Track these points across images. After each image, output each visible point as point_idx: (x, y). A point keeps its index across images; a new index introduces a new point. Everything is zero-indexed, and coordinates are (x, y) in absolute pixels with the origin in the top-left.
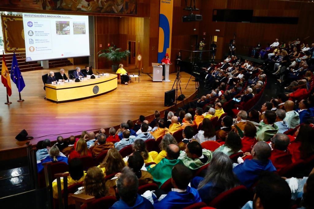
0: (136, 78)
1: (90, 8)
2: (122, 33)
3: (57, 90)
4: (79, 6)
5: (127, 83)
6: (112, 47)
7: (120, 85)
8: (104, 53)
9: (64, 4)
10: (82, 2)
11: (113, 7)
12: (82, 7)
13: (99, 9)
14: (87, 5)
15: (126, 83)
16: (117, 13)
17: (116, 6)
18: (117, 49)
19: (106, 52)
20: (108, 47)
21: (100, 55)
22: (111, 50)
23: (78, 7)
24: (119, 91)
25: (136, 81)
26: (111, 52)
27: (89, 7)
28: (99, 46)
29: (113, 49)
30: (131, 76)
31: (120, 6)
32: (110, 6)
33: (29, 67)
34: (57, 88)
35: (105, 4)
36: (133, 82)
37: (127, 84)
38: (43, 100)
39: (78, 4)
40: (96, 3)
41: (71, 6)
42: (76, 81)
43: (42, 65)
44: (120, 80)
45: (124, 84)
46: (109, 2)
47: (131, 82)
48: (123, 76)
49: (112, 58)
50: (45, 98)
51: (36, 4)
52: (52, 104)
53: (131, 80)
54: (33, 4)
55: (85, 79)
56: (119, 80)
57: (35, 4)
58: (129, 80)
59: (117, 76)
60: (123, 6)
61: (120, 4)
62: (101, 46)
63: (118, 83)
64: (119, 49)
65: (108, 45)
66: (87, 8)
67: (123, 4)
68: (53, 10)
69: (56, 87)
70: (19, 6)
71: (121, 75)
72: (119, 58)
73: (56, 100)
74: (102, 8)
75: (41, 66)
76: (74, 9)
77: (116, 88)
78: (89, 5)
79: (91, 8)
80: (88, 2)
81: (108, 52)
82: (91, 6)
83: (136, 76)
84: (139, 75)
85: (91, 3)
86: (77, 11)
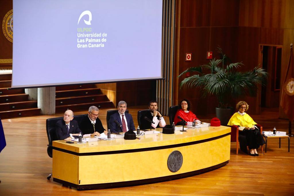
0: (280, 138)
2: (247, 24)
3: (80, 157)
5: (257, 153)
6: (218, 61)
7: (238, 157)
8: (196, 76)
15: (254, 151)
18: (231, 65)
19: (202, 72)
20: (208, 61)
21: (186, 80)
22: (216, 69)
24: (234, 170)
25: (282, 149)
26: (215, 72)
28: (183, 57)
29: (220, 66)
30: (268, 134)
33: (10, 107)
34: (81, 152)
36: (272, 151)
37: (257, 155)
38: (45, 182)
42: (127, 137)
43: (39, 106)
44: (237, 145)
45: (248, 153)
47: (266, 150)
48: (247, 131)
49: (216, 86)
50: (49, 178)
52: (67, 192)
53: (269, 144)
55: (148, 134)
56: (235, 144)
58: (262, 145)
59: (230, 131)
62: (189, 57)
63: (233, 151)
64: (235, 64)
65: (207, 54)
69: (78, 149)
71: (241, 128)
72: (236, 88)
73: (76, 183)
75: (37, 107)
77: (227, 162)
81: (208, 71)
83: (282, 134)
84: (289, 133)
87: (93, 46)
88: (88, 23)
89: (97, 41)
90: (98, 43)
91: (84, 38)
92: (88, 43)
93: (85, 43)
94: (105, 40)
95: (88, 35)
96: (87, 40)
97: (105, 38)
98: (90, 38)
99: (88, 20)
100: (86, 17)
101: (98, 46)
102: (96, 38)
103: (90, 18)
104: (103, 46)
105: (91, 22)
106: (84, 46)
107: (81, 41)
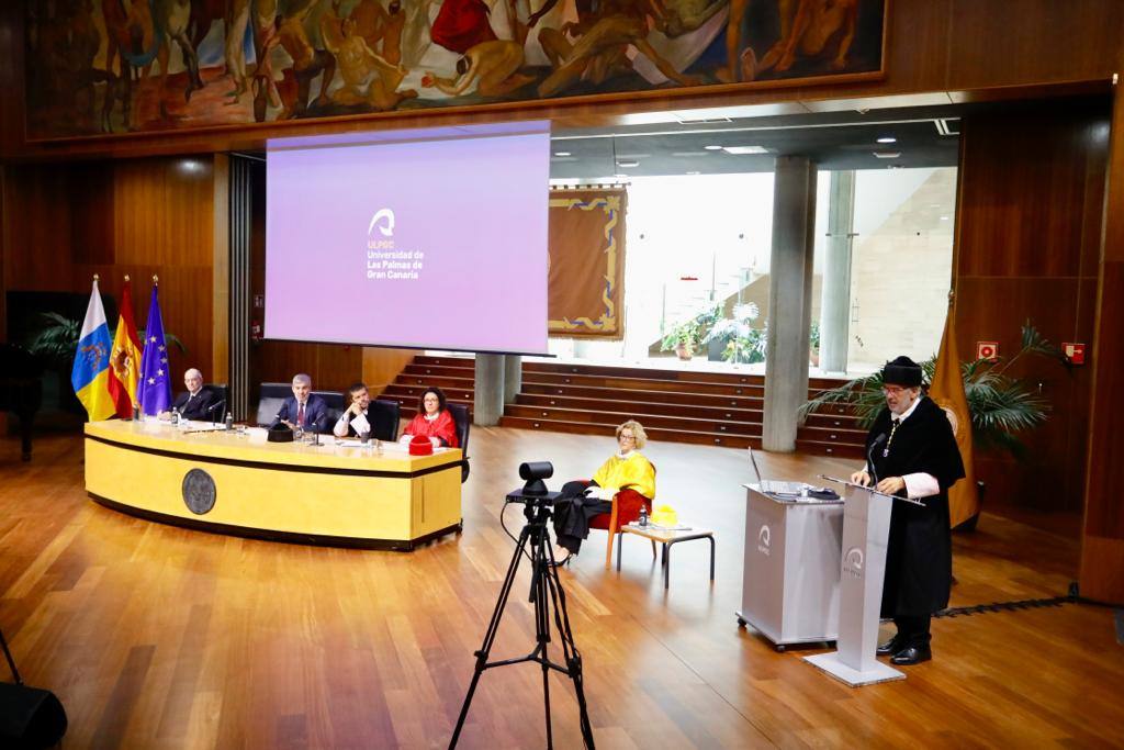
1: (468, 85)
4: (410, 82)
9: (338, 84)
10: (425, 61)
11: (632, 52)
12: (426, 82)
13: (524, 79)
14: (454, 67)
16: (659, 86)
17: (657, 38)
23: (403, 87)
27: (466, 78)
31: (691, 38)
32: (610, 46)
35: (572, 41)
39: (405, 71)
40: (510, 48)
41: (370, 87)
46: (604, 26)
51: (236, 102)
54: (226, 104)
57: (230, 104)
60: (724, 30)
61: (689, 19)
66: (452, 83)
67: (720, 18)
68: (289, 118)
70: (183, 119)
74: (544, 72)
76: (384, 103)
78: (461, 68)
79: (475, 81)
80: (461, 52)
82: (477, 70)
85: (475, 56)
86: (394, 109)
87: (396, 276)
88: (387, 232)
89: (404, 266)
90: (407, 271)
91: (380, 260)
92: (386, 270)
93: (381, 270)
94: (420, 266)
95: (387, 255)
96: (385, 263)
97: (419, 260)
98: (390, 260)
99: (386, 226)
100: (384, 221)
101: (405, 276)
102: (403, 261)
103: (392, 224)
104: (416, 276)
105: (393, 230)
106: (379, 275)
107: (374, 265)
